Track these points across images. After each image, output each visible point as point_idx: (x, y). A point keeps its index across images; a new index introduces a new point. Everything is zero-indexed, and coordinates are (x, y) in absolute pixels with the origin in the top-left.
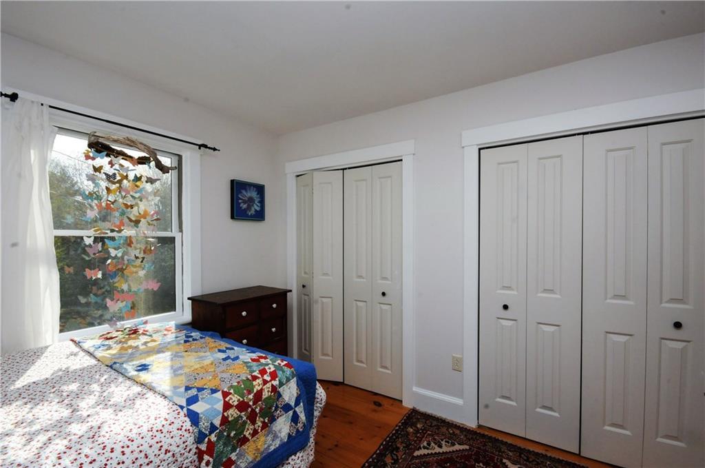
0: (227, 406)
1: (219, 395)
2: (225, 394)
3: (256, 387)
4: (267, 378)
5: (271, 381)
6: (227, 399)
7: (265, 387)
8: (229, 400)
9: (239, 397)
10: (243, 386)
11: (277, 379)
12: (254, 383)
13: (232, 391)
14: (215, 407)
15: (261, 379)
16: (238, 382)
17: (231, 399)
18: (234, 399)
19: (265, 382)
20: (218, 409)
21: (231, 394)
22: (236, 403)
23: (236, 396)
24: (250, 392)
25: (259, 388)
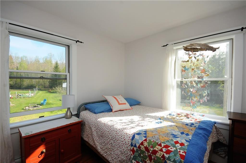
0: (142, 144)
1: (144, 139)
2: (146, 140)
3: (156, 148)
4: (164, 150)
5: (164, 152)
6: (144, 142)
7: (160, 152)
8: (144, 143)
9: (147, 145)
10: (152, 143)
11: (168, 155)
12: (157, 146)
13: (148, 141)
14: (139, 140)
15: (161, 148)
16: (153, 141)
17: (145, 143)
18: (146, 144)
19: (161, 150)
20: (139, 142)
21: (147, 141)
22: (145, 146)
23: (147, 143)
24: (152, 147)
25: (157, 150)
